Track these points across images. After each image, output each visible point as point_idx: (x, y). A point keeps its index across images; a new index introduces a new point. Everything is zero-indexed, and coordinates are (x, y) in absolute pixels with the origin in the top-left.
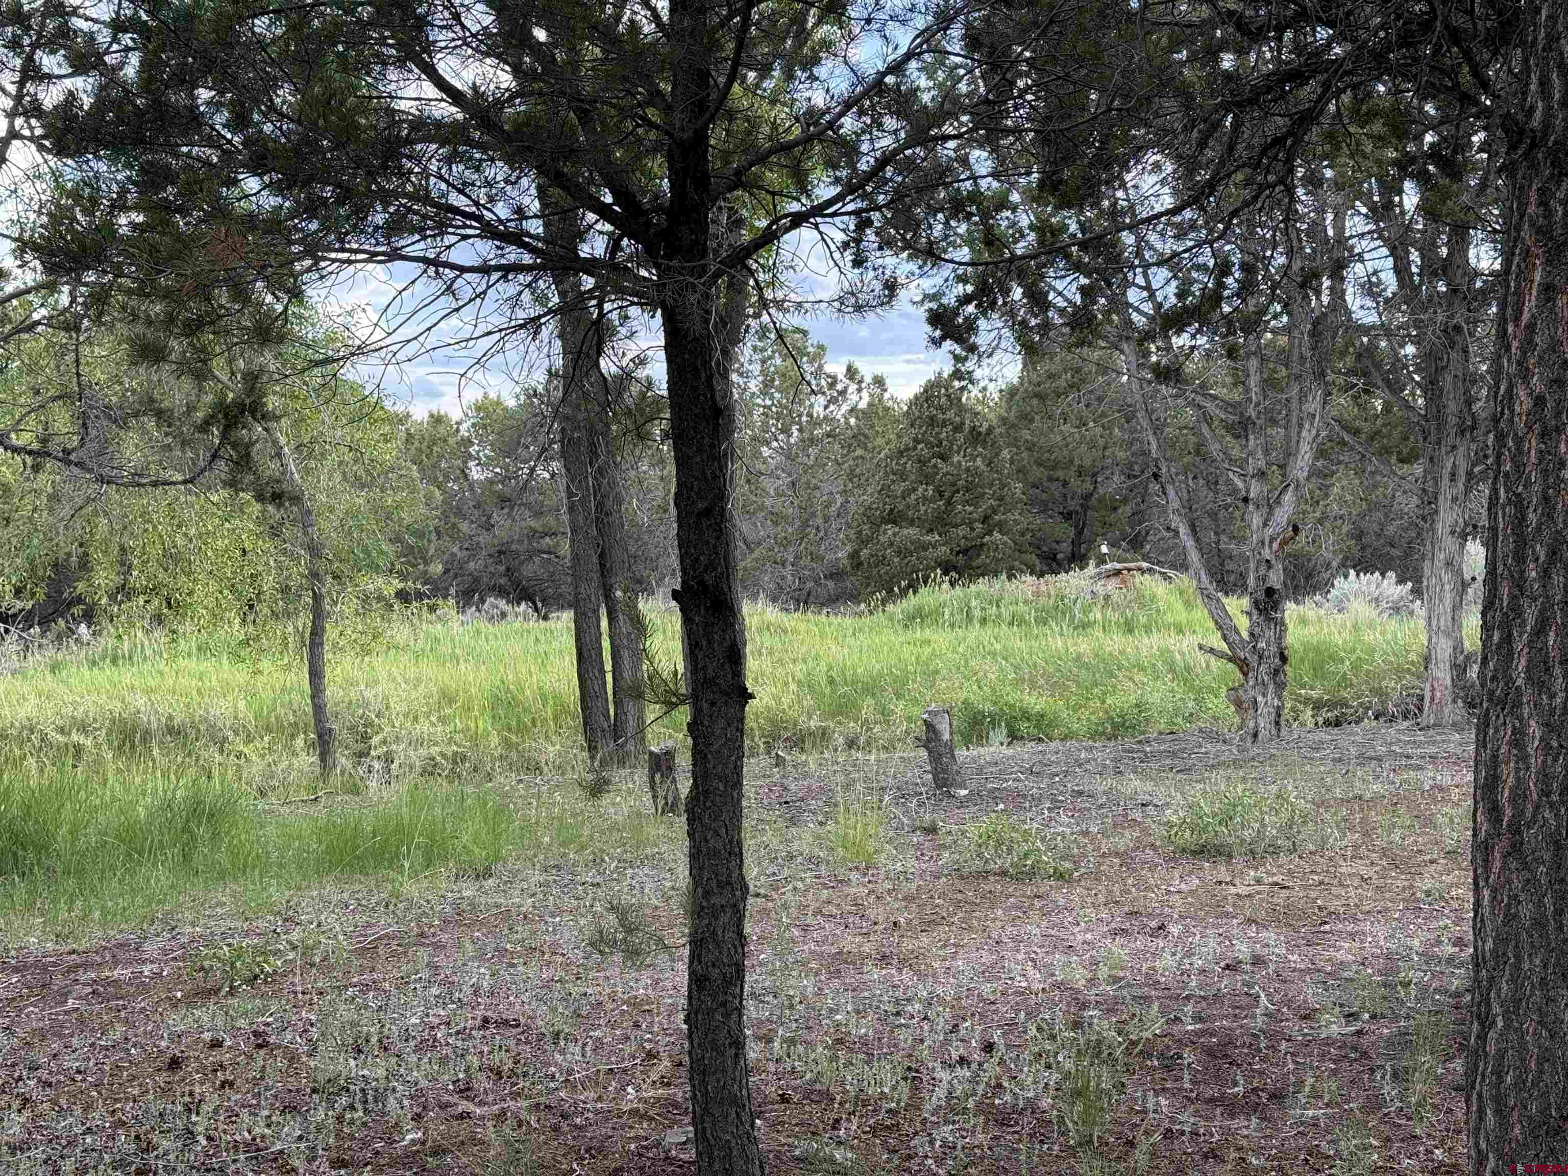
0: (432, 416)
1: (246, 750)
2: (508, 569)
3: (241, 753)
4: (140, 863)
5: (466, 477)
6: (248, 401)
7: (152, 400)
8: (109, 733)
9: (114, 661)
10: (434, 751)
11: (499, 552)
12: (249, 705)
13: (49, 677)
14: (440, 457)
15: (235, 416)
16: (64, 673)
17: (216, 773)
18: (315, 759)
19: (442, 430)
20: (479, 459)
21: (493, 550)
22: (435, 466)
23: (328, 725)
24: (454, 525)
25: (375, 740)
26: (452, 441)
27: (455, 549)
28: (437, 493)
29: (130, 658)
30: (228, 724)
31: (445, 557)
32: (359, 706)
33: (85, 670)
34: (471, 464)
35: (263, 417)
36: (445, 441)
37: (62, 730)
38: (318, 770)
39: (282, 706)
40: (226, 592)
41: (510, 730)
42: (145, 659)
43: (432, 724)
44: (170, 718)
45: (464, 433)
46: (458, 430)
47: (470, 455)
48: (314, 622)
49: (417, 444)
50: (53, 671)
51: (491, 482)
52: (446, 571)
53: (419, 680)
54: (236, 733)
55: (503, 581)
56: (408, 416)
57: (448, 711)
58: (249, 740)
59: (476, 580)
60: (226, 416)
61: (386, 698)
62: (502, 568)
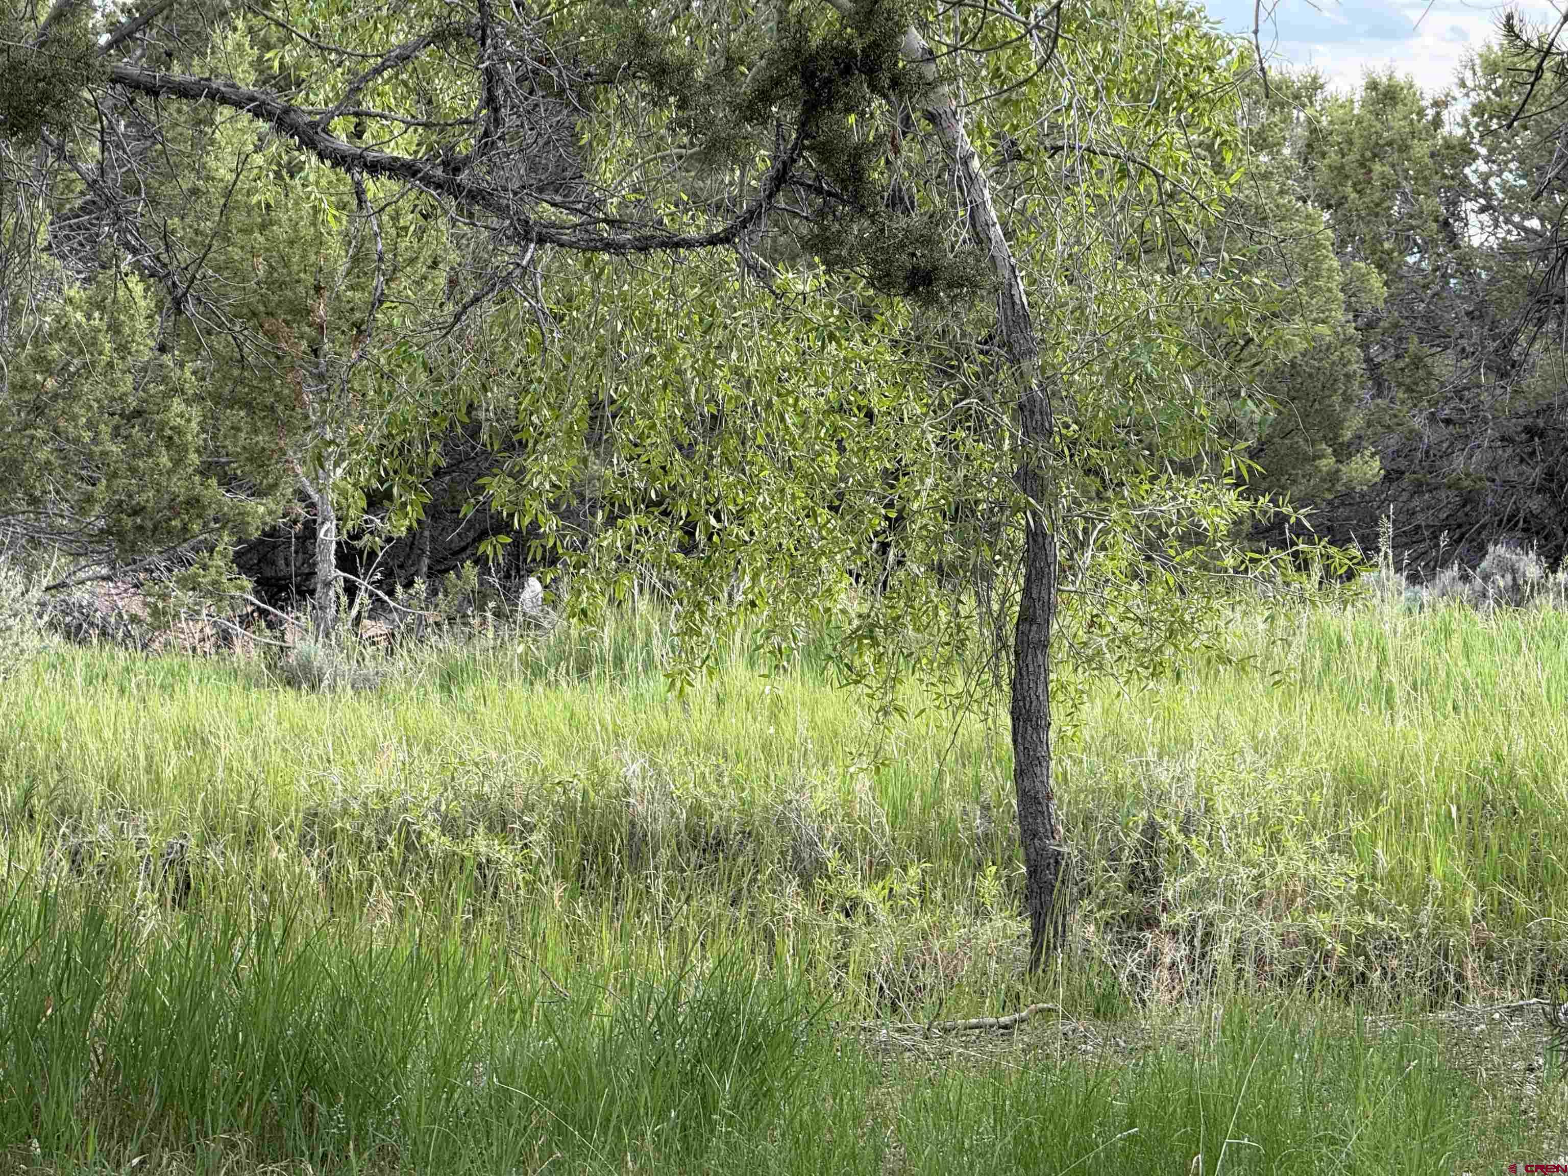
0: (1373, 86)
1: (868, 896)
2: (1550, 475)
3: (855, 903)
4: (580, 1152)
5: (1452, 240)
6: (858, 46)
7: (642, 41)
8: (556, 833)
9: (583, 670)
10: (1318, 922)
11: (1528, 430)
12: (878, 788)
13: (436, 697)
14: (1390, 187)
15: (828, 82)
16: (470, 691)
17: (786, 947)
18: (1027, 926)
19: (1396, 120)
20: (1487, 194)
21: (1514, 427)
22: (1377, 211)
23: (1052, 845)
24: (1417, 362)
25: (1171, 889)
26: (1421, 149)
27: (1418, 422)
28: (1376, 281)
29: (619, 661)
30: (831, 830)
31: (1393, 441)
32: (1137, 802)
33: (516, 686)
34: (1468, 207)
35: (895, 83)
36: (1404, 148)
37: (449, 826)
38: (1023, 951)
39: (960, 792)
40: (824, 514)
41: (1511, 879)
42: (649, 664)
43: (1313, 853)
44: (697, 809)
45: (1452, 129)
46: (1437, 122)
47: (1465, 185)
48: (1027, 591)
49: (1333, 157)
50: (445, 688)
51: (1510, 251)
52: (1392, 476)
53: (1288, 742)
54: (846, 854)
55: (1535, 504)
56: (1315, 86)
57: (1357, 825)
58: (878, 870)
59: (1469, 499)
60: (808, 77)
61: (1205, 787)
62: (1536, 473)
